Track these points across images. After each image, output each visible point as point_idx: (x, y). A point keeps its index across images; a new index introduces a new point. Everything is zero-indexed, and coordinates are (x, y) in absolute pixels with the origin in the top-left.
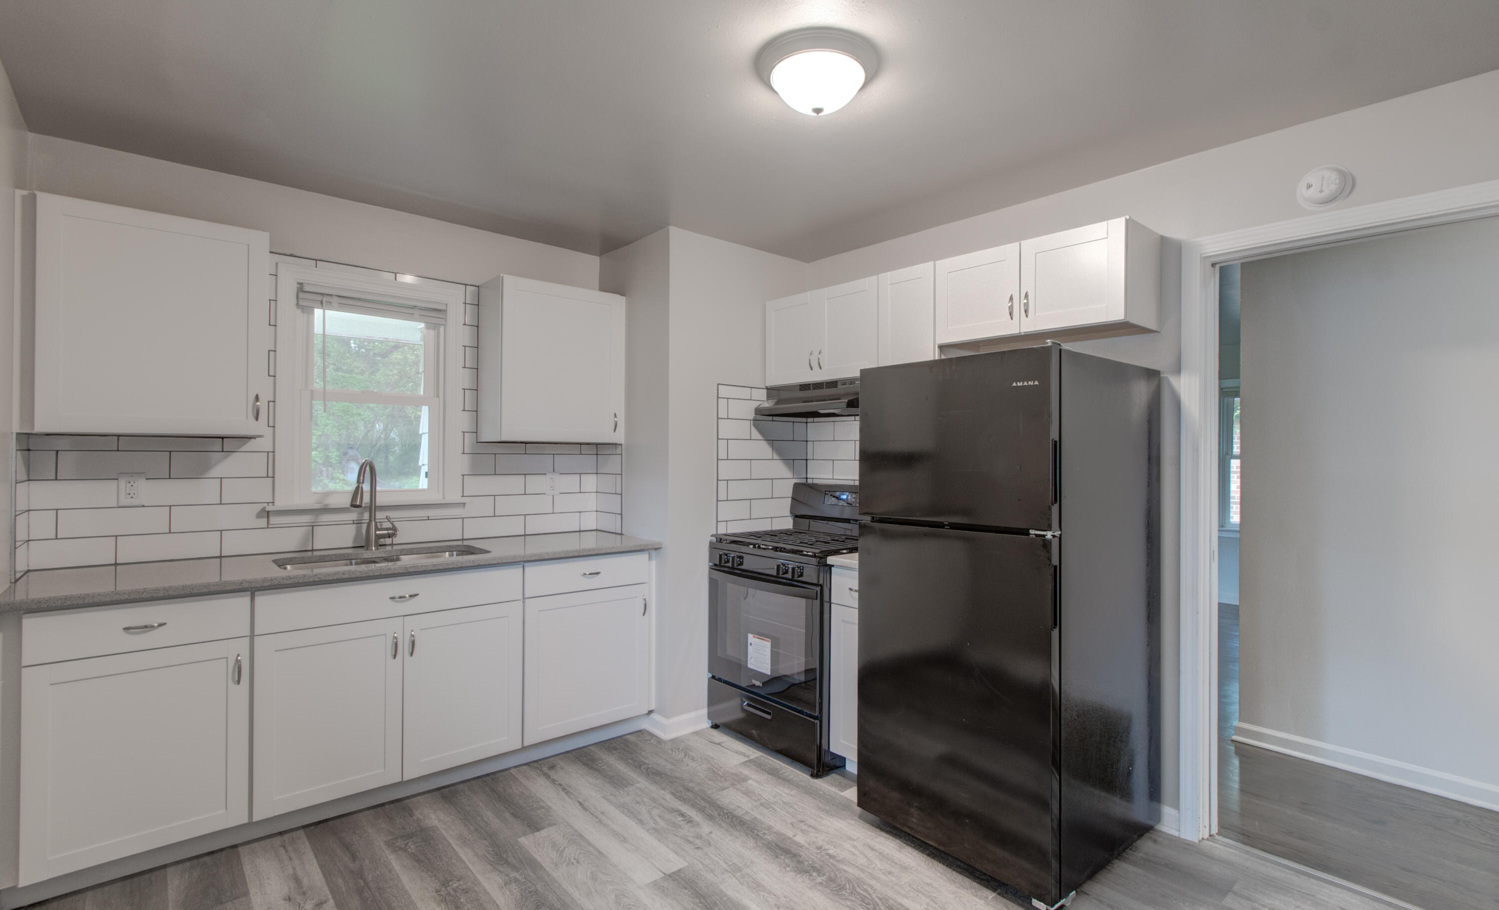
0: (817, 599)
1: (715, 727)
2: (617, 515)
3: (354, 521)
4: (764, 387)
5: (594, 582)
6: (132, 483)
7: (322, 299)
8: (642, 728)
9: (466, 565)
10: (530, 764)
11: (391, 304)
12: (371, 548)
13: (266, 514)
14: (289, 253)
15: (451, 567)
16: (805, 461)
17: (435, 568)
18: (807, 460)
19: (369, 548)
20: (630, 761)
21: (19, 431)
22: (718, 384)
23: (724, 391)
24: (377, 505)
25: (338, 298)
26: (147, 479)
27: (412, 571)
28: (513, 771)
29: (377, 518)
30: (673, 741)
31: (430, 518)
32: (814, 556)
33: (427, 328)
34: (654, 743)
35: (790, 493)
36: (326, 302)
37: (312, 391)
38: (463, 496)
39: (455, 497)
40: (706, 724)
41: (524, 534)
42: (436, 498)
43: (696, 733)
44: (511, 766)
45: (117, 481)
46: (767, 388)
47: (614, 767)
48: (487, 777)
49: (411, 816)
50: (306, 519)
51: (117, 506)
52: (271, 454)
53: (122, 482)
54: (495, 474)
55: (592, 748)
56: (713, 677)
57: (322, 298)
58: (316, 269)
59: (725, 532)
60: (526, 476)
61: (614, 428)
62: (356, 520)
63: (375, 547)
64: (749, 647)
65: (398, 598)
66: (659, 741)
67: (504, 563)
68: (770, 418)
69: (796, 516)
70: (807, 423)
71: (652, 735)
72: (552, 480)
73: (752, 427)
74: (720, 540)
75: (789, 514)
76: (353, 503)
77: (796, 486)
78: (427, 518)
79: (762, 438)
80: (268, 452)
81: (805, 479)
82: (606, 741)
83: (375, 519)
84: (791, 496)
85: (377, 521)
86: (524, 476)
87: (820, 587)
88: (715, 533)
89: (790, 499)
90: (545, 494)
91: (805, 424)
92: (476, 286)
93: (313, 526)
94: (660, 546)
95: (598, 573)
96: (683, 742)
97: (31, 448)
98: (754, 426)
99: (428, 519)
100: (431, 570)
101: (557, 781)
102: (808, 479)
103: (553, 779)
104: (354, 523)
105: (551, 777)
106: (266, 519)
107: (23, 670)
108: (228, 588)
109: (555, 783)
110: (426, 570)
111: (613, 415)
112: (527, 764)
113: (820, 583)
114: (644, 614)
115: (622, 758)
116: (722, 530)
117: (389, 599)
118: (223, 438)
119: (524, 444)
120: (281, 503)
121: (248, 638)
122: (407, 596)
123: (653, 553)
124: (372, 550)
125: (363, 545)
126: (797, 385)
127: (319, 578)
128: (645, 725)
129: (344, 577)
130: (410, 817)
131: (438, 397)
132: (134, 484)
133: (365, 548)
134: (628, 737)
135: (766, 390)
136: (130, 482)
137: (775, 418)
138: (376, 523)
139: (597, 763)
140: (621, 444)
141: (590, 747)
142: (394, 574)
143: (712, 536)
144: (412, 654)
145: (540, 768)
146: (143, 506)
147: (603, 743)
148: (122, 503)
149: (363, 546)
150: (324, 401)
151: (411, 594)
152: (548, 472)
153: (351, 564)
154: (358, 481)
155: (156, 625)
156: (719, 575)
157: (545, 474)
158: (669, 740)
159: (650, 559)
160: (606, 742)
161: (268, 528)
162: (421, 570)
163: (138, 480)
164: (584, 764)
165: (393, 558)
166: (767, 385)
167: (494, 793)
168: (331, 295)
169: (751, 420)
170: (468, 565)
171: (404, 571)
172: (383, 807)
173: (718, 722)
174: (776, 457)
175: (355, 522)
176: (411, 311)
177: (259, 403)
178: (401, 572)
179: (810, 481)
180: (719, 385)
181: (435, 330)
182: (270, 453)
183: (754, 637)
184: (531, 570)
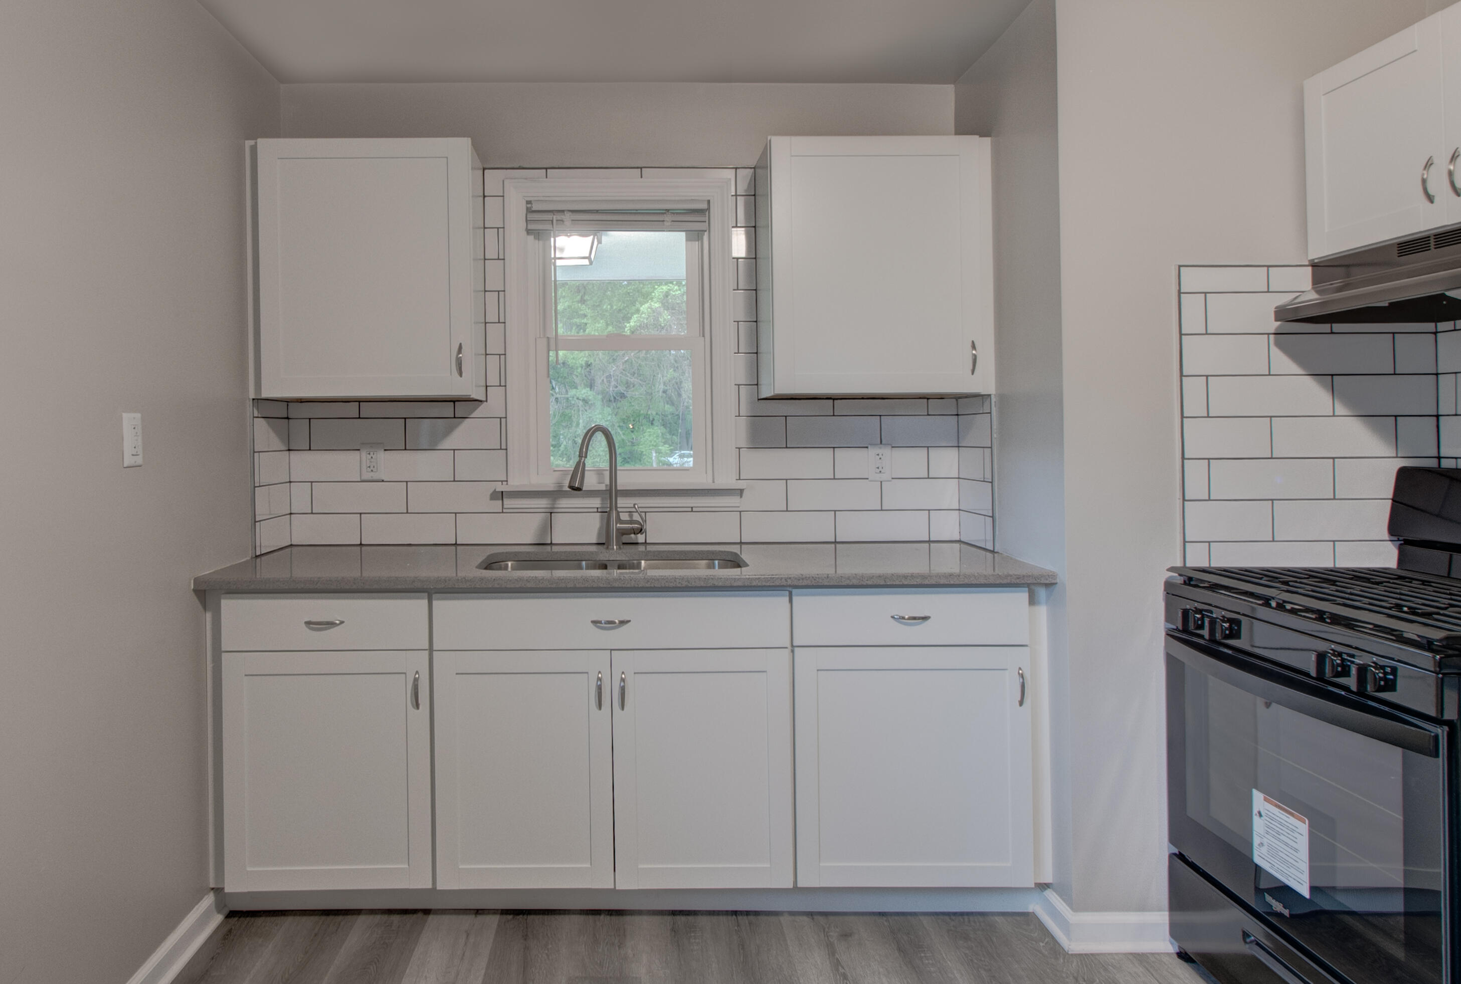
0: (1437, 756)
1: (1183, 956)
2: (986, 517)
3: (597, 508)
4: (1307, 263)
5: (916, 633)
6: (372, 453)
7: (553, 218)
8: (1030, 910)
9: (694, 584)
10: (815, 917)
11: (636, 212)
12: (612, 547)
13: (501, 495)
14: (517, 166)
15: (671, 585)
16: (1435, 418)
17: (648, 585)
18: (1438, 416)
19: (610, 547)
20: (983, 973)
21: (254, 398)
22: (1180, 266)
23: (1192, 280)
24: (619, 488)
25: (570, 213)
26: (385, 450)
27: (617, 586)
28: (785, 920)
29: (618, 506)
30: (1085, 958)
31: (694, 509)
32: (1428, 645)
33: (688, 239)
34: (1044, 951)
35: (1388, 491)
36: (557, 220)
37: (548, 338)
38: (740, 479)
39: (727, 480)
40: (1165, 946)
41: (834, 540)
42: (703, 481)
43: (1140, 958)
44: (785, 910)
45: (359, 452)
46: (1314, 265)
47: (950, 975)
48: (745, 917)
49: (619, 947)
50: (543, 503)
51: (359, 480)
52: (504, 419)
53: (364, 453)
54: (787, 447)
55: (925, 921)
56: (1181, 856)
57: (551, 216)
58: (547, 179)
59: (1204, 564)
60: (836, 449)
61: (971, 367)
62: (600, 508)
63: (616, 545)
64: (1256, 818)
65: (605, 623)
66: (1055, 947)
67: (754, 586)
68: (1326, 327)
69: (1407, 542)
70: (1435, 333)
71: (1045, 932)
72: (878, 457)
73: (1273, 348)
74: (1189, 582)
75: (1386, 536)
76: (571, 485)
77: (1403, 474)
78: (690, 509)
79: (1299, 371)
80: (501, 418)
81: (1436, 460)
82: (955, 914)
83: (616, 507)
84: (1391, 496)
85: (619, 510)
86: (832, 449)
87: (1446, 728)
88: (1179, 563)
89: (1390, 501)
90: (867, 479)
91: (1433, 336)
92: (751, 168)
93: (551, 513)
94: (1053, 581)
95: (925, 618)
96: (1106, 970)
97: (289, 417)
98: (1278, 344)
99: (692, 511)
100: (643, 587)
101: (843, 968)
102: (1442, 460)
103: (837, 959)
104: (598, 512)
105: (837, 956)
106: (501, 501)
107: (223, 654)
108: (399, 587)
109: (837, 970)
110: (636, 586)
111: (970, 344)
112: (811, 914)
113: (1447, 717)
114: (1021, 703)
115: (972, 960)
116: (1197, 559)
117: (590, 622)
118: (454, 402)
119: (832, 401)
120: (516, 482)
121: (427, 652)
122: (617, 621)
123: (1042, 593)
124: (613, 549)
125: (604, 542)
126: (1393, 244)
127: (498, 584)
128: (1034, 906)
129: (529, 585)
130: (617, 948)
131: (704, 336)
132: (373, 456)
133: (605, 546)
134: (997, 918)
135: (1310, 268)
136: (369, 454)
137: (1337, 327)
138: (618, 513)
139: (922, 955)
140: (989, 395)
141: (922, 918)
142: (593, 588)
143: (1172, 569)
144: (623, 708)
145: (826, 930)
146: (383, 481)
147: (947, 918)
148: (365, 477)
149: (604, 544)
150: (556, 350)
151: (622, 619)
152: (871, 445)
153: (580, 568)
154: (580, 456)
155: (338, 622)
156: (1185, 654)
157: (867, 447)
158: (1076, 955)
159: (1032, 601)
160: (953, 918)
161: (503, 512)
162: (629, 586)
163: (376, 451)
164: (900, 950)
165: (633, 563)
166: (1310, 258)
167: (742, 951)
168: (563, 211)
169: (1268, 334)
170: (698, 584)
171: (605, 586)
172: (597, 917)
173: (1191, 948)
174: (1340, 409)
175: (599, 510)
176: (661, 218)
177: (461, 355)
178: (602, 585)
179: (1446, 464)
180: (1181, 268)
181: (698, 241)
182: (502, 419)
183: (1265, 799)
184: (805, 602)
